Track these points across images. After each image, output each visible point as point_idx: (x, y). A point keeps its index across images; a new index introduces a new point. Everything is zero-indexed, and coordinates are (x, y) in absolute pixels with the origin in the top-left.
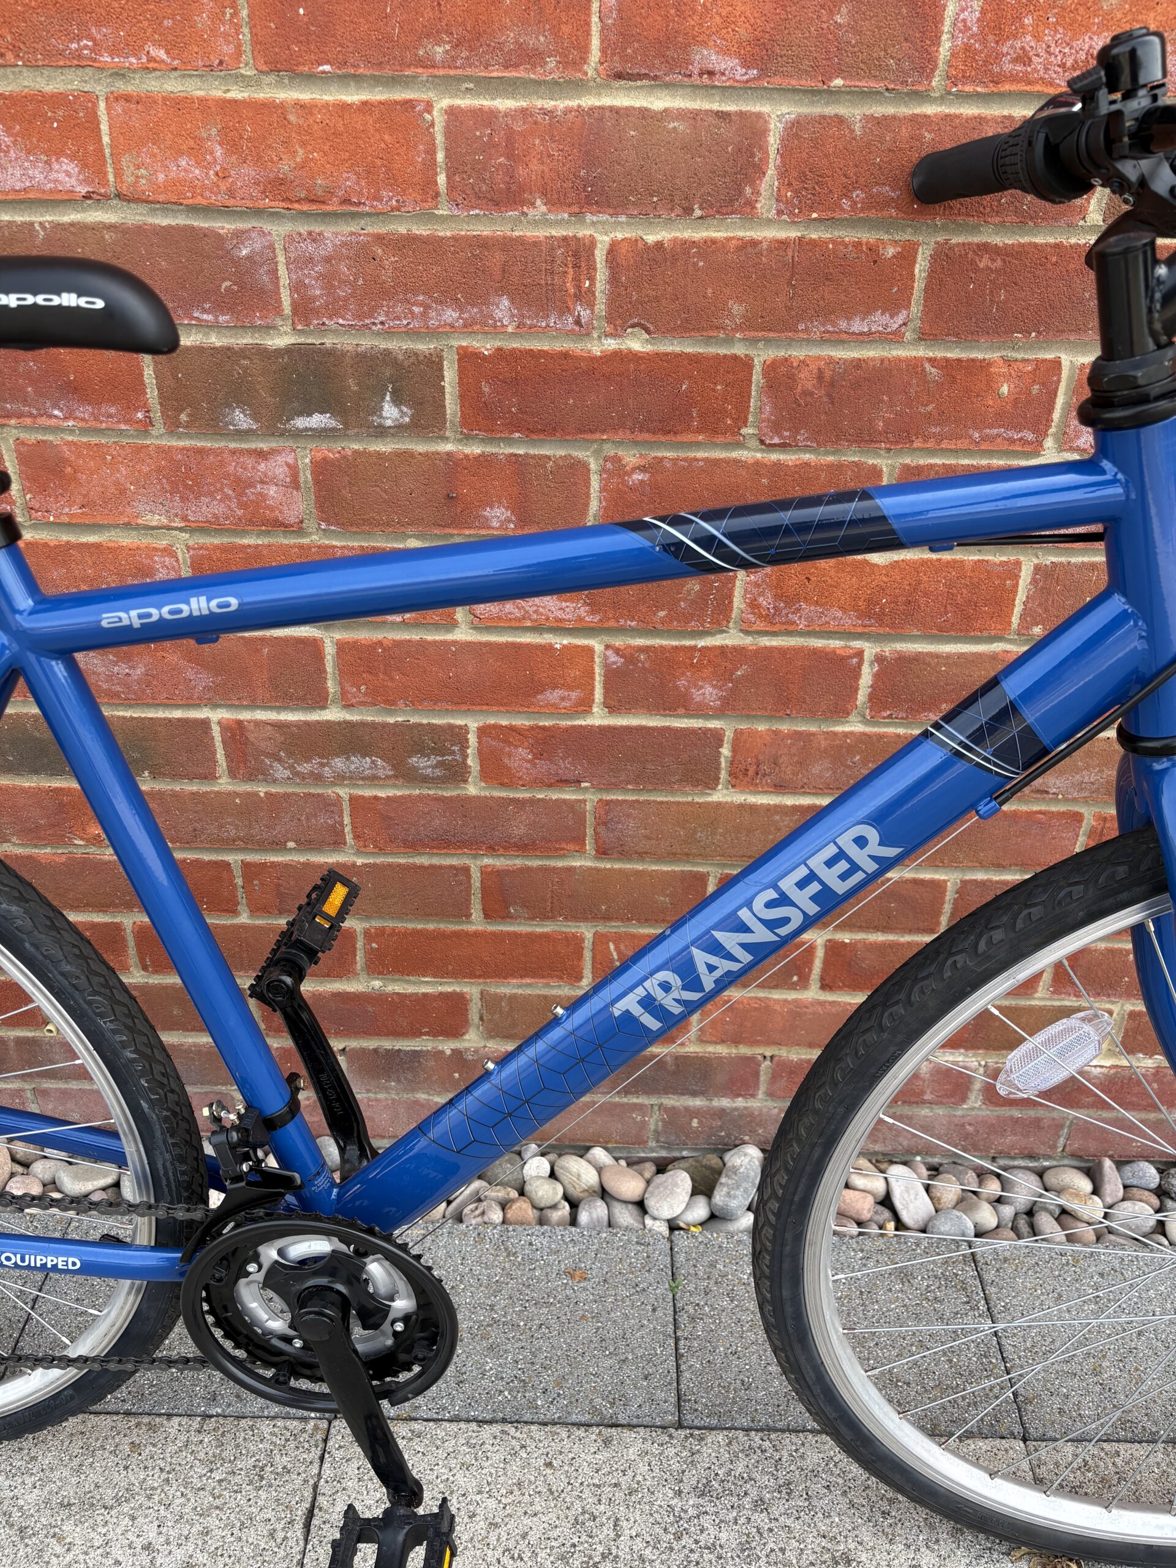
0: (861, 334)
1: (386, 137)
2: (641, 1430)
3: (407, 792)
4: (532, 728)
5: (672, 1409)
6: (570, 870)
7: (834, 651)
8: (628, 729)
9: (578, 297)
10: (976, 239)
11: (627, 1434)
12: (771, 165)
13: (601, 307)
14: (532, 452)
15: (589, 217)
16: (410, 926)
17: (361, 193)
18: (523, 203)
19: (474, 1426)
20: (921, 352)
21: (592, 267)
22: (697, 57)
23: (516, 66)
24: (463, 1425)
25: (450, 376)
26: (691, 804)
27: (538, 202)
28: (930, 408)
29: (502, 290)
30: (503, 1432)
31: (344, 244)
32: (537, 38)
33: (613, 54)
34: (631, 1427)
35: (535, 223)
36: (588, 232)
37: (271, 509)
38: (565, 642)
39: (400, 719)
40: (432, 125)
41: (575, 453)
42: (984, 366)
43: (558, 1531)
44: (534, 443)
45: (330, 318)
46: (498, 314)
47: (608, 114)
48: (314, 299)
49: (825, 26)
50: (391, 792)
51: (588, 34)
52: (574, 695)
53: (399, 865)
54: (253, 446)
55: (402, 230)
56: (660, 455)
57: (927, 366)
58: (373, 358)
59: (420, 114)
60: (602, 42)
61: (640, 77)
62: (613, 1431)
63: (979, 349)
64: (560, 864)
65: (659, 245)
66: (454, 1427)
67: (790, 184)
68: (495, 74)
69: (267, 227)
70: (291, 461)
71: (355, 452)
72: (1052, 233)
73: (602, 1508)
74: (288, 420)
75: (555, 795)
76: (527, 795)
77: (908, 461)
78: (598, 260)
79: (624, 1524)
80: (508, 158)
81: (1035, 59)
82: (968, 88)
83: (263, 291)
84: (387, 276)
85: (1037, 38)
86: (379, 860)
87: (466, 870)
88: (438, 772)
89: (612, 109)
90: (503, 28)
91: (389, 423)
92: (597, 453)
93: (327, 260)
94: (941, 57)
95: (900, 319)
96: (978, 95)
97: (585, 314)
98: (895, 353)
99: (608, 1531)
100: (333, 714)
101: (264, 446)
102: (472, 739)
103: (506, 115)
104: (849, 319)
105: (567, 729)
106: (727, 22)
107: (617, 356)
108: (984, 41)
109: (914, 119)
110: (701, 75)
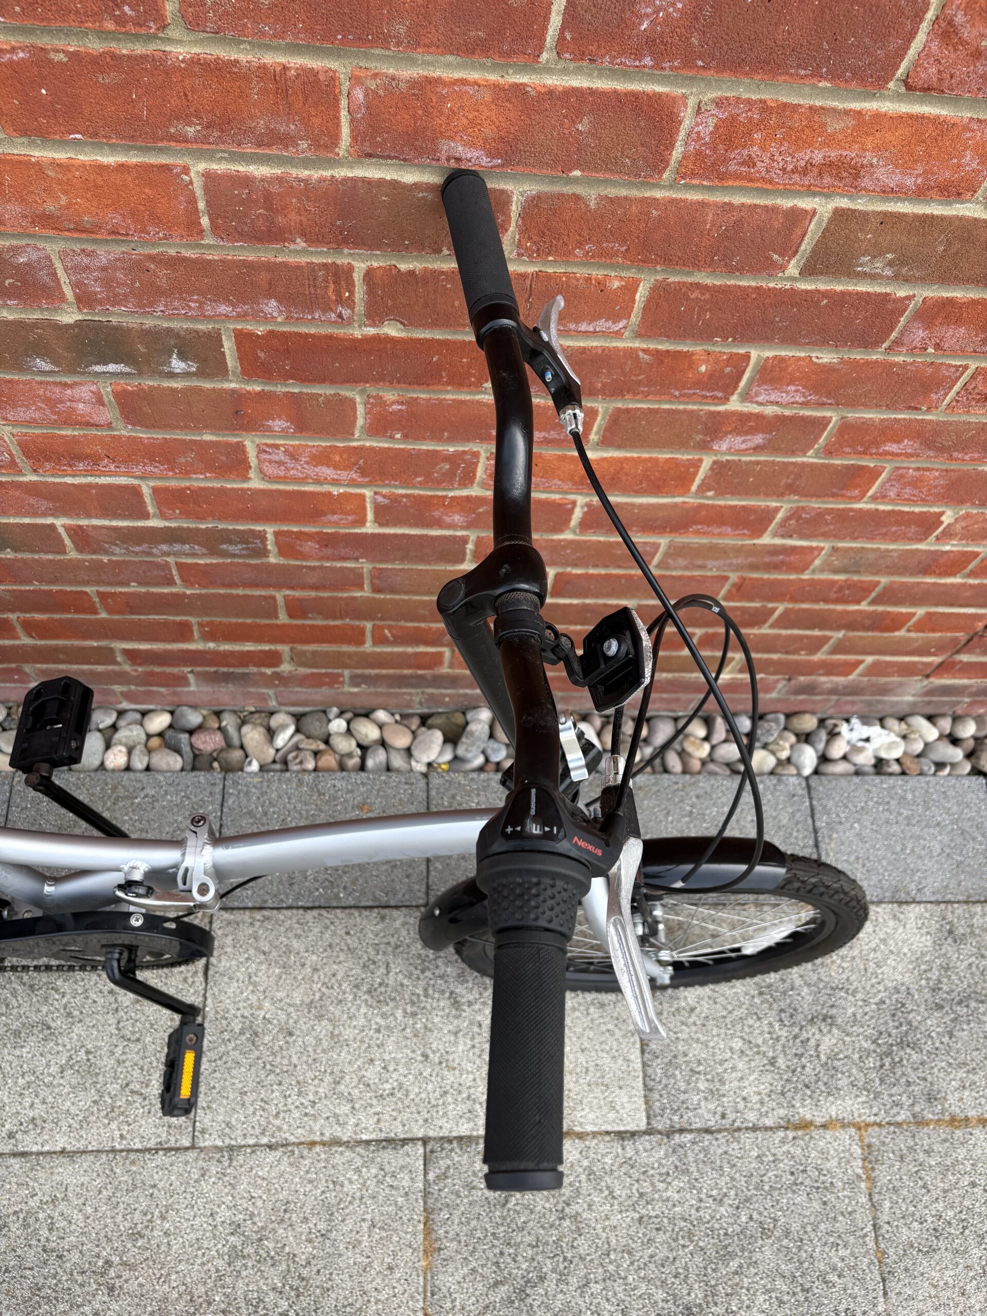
0: (586, 332)
1: (147, 191)
2: (403, 909)
3: (221, 561)
4: (318, 533)
5: (423, 896)
6: (354, 598)
7: (554, 501)
8: (396, 536)
9: (340, 301)
10: (690, 280)
11: (396, 913)
12: (513, 224)
13: (360, 308)
14: (305, 391)
15: (346, 251)
16: (233, 620)
17: (128, 228)
18: (284, 240)
19: (301, 911)
20: (637, 344)
21: (350, 286)
22: (445, 148)
23: (269, 145)
24: (294, 911)
25: (228, 346)
26: (445, 571)
27: (298, 240)
28: (640, 377)
29: (269, 296)
30: (320, 915)
31: (116, 260)
32: (288, 126)
33: (363, 141)
34: (397, 907)
35: (297, 252)
36: (346, 261)
37: (82, 416)
38: (341, 491)
39: (210, 526)
40: (191, 183)
41: (342, 393)
42: (688, 355)
43: (354, 972)
44: (306, 387)
45: (113, 306)
46: (267, 310)
47: (360, 184)
48: (96, 293)
49: (567, 132)
50: (208, 561)
51: (338, 125)
52: (350, 518)
53: (220, 594)
54: (58, 379)
55: (172, 252)
56: (415, 396)
57: (641, 354)
58: (156, 333)
59: (178, 175)
60: (352, 131)
61: (389, 157)
62: (386, 911)
63: (685, 344)
64: (345, 595)
65: (411, 273)
66: (288, 913)
67: (530, 238)
68: (249, 151)
69: (41, 244)
70: (94, 388)
71: (150, 387)
72: (754, 279)
73: (379, 957)
74: (86, 367)
75: (339, 564)
76: (317, 564)
77: (620, 405)
78: (356, 279)
79: (392, 965)
80: (266, 210)
81: (759, 164)
82: (695, 182)
83: (44, 287)
84: (162, 282)
85: (763, 148)
86: (204, 591)
87: (274, 598)
88: (244, 552)
89: (363, 180)
90: (252, 117)
91: (178, 371)
92: (362, 392)
93: (104, 269)
94: (674, 158)
95: (621, 325)
96: (704, 186)
97: (346, 313)
98: (614, 344)
99: (383, 970)
100: (154, 523)
101: (68, 380)
102: (270, 537)
103: (262, 180)
104: (577, 323)
105: (346, 534)
106: (473, 123)
107: (377, 339)
108: (715, 149)
109: (644, 200)
110: (448, 159)
